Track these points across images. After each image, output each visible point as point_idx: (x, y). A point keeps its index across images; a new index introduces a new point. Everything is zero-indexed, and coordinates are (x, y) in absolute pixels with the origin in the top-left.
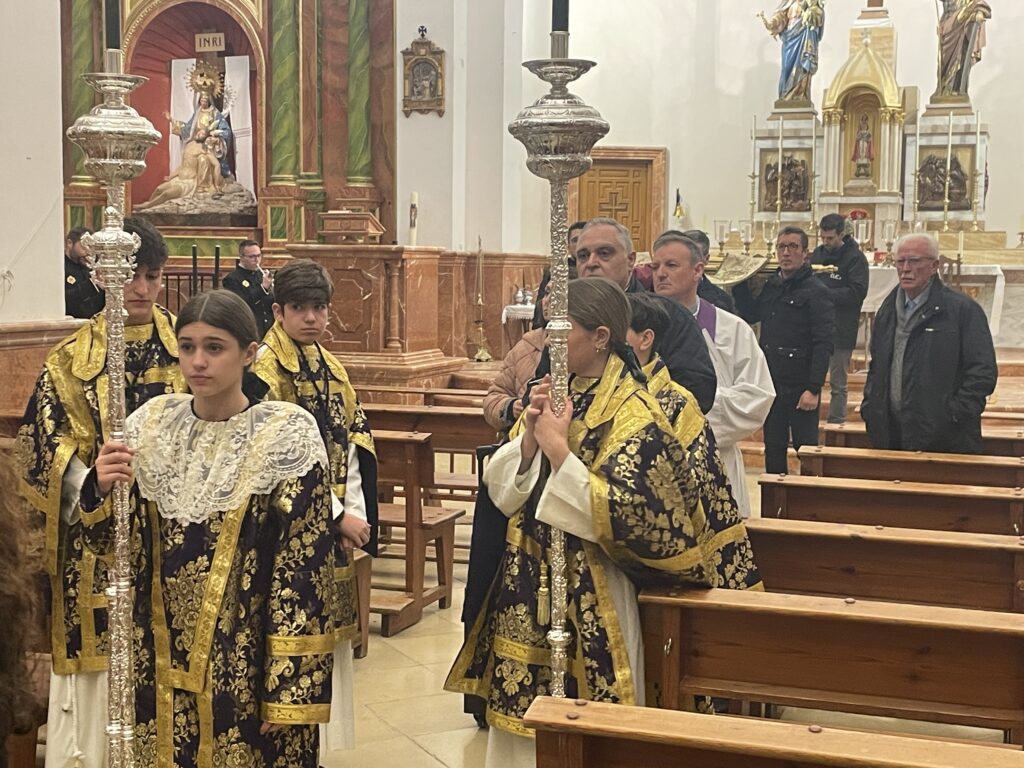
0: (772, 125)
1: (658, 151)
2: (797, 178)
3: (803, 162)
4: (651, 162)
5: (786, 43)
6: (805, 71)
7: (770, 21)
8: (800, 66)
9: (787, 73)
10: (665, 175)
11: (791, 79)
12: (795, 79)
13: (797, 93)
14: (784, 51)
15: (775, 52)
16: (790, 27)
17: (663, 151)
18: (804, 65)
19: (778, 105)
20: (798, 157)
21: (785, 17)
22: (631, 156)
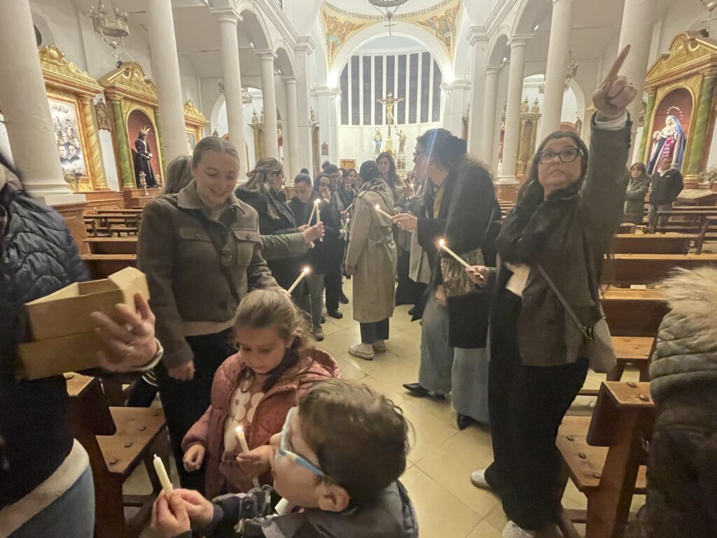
4: (354, 161)
9: (376, 147)
13: (378, 150)
14: (376, 144)
15: (374, 144)
16: (377, 140)
18: (379, 146)
22: (350, 160)
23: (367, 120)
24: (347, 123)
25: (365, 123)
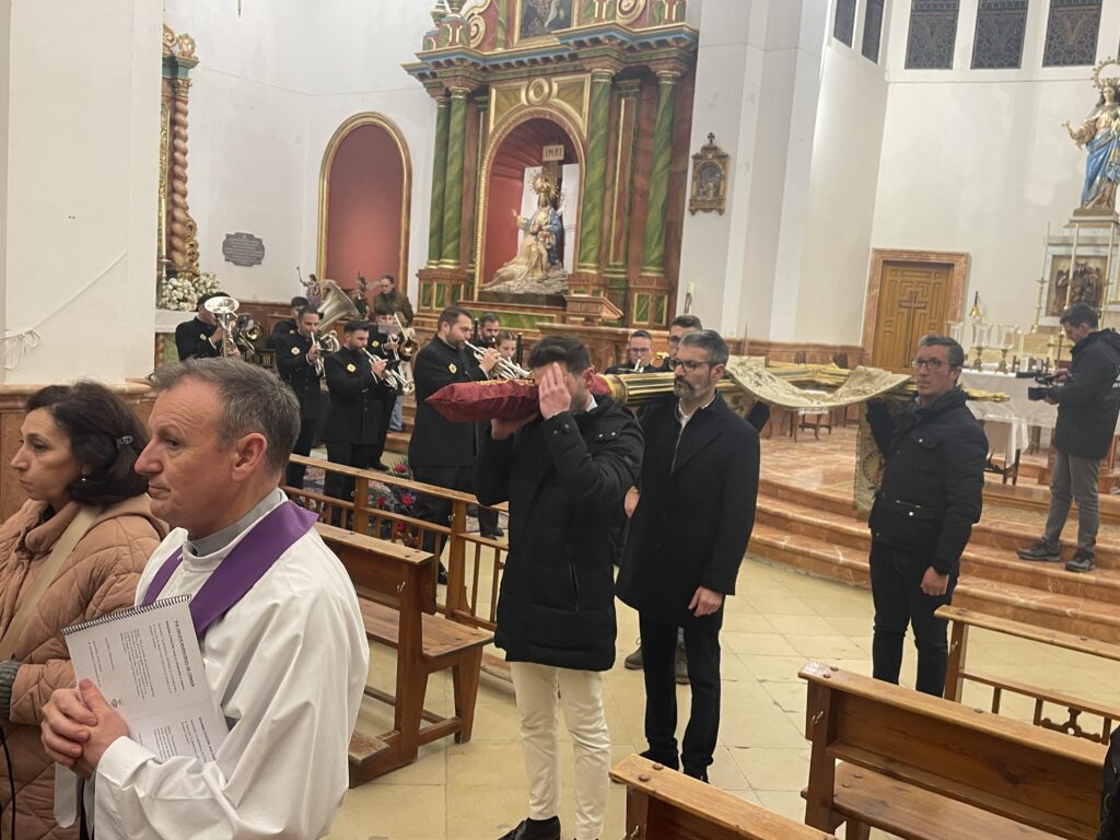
0: (1067, 232)
1: (961, 255)
2: (1090, 285)
3: (1098, 269)
4: (953, 265)
5: (1092, 152)
6: (1109, 180)
7: (1075, 131)
8: (1104, 175)
9: (1091, 181)
10: (965, 277)
11: (1094, 188)
12: (1098, 188)
13: (1100, 202)
14: (1090, 160)
16: (1098, 137)
17: (966, 256)
18: (1109, 175)
19: (1077, 213)
20: (1093, 264)
21: (1093, 127)
22: (933, 259)
23: (1072, 40)
24: (943, 59)
25: (1054, 57)
